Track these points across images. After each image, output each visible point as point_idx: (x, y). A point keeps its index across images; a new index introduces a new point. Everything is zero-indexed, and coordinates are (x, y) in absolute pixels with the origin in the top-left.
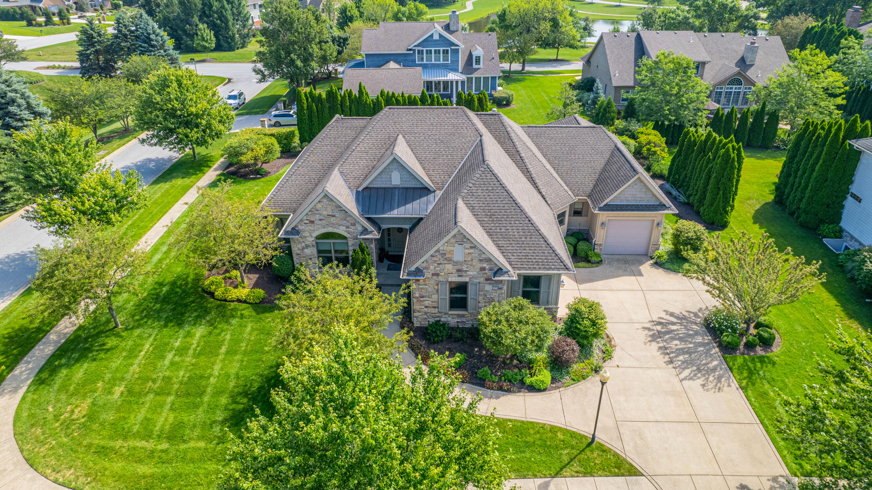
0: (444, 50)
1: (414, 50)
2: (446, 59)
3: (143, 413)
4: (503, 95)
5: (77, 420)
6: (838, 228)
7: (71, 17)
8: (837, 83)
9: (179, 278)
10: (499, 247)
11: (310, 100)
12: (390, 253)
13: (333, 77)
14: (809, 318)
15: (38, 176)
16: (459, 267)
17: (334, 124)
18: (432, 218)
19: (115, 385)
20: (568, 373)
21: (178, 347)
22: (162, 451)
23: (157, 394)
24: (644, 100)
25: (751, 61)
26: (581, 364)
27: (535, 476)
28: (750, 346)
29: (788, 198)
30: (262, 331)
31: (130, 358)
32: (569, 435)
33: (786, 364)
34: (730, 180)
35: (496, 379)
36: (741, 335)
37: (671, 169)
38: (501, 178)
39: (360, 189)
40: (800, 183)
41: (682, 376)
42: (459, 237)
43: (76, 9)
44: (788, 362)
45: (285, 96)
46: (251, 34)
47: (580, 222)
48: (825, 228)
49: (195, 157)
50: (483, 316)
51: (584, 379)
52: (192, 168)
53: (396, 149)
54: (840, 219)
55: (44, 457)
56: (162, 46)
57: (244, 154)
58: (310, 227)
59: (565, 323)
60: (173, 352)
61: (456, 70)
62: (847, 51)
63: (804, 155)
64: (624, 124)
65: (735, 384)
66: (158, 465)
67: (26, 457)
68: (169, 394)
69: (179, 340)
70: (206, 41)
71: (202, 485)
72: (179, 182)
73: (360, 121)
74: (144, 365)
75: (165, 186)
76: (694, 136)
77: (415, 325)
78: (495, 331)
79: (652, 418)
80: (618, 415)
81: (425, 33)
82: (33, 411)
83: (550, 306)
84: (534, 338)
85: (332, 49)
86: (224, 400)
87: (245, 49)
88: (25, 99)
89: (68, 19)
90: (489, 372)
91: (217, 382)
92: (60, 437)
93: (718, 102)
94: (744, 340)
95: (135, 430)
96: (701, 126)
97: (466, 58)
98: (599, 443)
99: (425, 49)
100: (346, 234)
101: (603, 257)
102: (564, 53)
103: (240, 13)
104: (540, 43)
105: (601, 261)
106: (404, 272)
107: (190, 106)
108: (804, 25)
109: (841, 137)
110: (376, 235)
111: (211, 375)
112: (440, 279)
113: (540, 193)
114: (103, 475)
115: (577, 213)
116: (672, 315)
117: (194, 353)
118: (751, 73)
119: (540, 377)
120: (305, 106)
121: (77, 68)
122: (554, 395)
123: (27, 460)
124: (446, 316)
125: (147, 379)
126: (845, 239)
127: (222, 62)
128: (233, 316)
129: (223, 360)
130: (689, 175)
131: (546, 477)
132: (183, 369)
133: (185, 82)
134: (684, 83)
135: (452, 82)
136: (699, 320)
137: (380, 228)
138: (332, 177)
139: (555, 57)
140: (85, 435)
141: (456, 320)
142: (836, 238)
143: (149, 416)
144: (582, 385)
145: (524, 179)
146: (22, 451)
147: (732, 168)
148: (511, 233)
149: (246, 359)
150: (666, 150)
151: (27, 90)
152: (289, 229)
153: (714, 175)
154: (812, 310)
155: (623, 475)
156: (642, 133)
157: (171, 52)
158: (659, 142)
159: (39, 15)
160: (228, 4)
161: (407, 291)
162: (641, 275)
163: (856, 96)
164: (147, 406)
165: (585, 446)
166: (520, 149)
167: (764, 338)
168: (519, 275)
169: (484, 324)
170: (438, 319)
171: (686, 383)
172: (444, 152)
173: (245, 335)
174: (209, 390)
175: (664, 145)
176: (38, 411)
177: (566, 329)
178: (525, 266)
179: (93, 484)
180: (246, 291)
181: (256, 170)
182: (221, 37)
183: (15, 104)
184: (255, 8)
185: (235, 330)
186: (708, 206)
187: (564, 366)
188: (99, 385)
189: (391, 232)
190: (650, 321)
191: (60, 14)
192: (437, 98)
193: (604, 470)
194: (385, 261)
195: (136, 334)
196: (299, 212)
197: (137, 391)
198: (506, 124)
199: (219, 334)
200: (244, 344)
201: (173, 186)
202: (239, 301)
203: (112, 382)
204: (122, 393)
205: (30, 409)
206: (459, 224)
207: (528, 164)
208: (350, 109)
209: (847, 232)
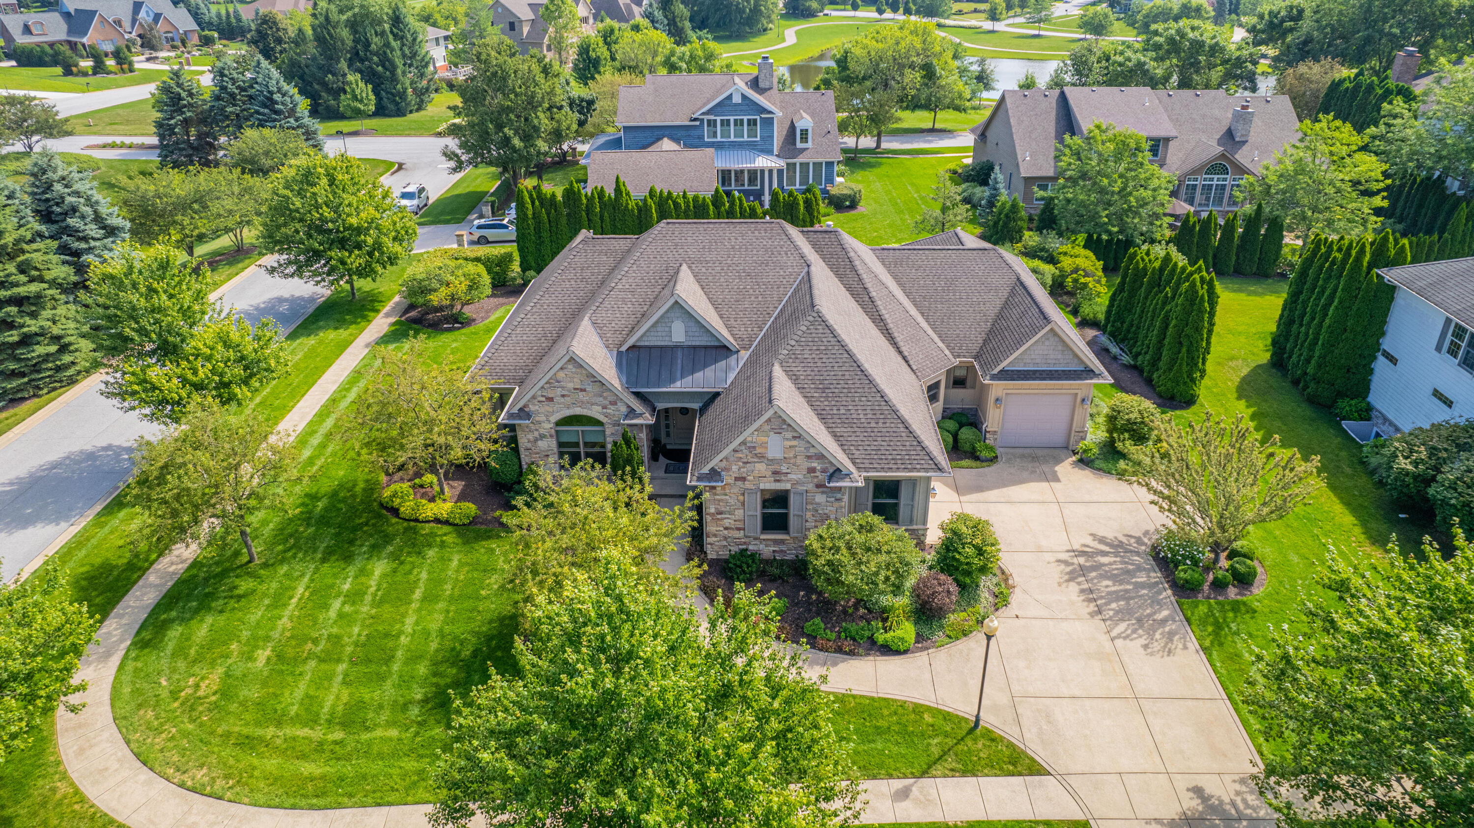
0: (749, 120)
1: (702, 121)
2: (752, 134)
3: (301, 689)
4: (846, 192)
5: (206, 697)
6: (1363, 405)
7: (135, 59)
8: (1373, 174)
9: (341, 486)
10: (836, 436)
11: (537, 203)
12: (668, 447)
13: (569, 161)
14: (1310, 543)
15: (127, 330)
16: (776, 467)
17: (581, 246)
18: (735, 392)
19: (256, 647)
20: (941, 627)
21: (348, 591)
22: (336, 743)
23: (322, 660)
24: (1068, 201)
25: (1242, 135)
26: (962, 614)
27: (891, 776)
28: (1219, 586)
29: (1290, 357)
30: (475, 566)
31: (276, 607)
32: (941, 717)
33: (1271, 612)
34: (1198, 330)
35: (833, 636)
36: (1207, 569)
37: (1109, 312)
38: (839, 332)
39: (624, 348)
40: (1307, 334)
41: (1114, 633)
42: (776, 423)
43: (142, 46)
44: (1274, 609)
45: (492, 195)
46: (433, 87)
47: (962, 397)
48: (1344, 405)
49: (353, 294)
50: (812, 541)
51: (965, 635)
52: (349, 312)
53: (678, 287)
54: (1367, 390)
55: (162, 751)
56: (292, 112)
57: (435, 290)
58: (548, 408)
59: (938, 553)
60: (341, 599)
61: (769, 152)
62: (1392, 122)
63: (1313, 292)
64: (1037, 239)
65: (1193, 644)
66: (331, 763)
67: (135, 750)
68: (339, 661)
69: (350, 580)
70: (361, 101)
71: (397, 790)
72: (330, 335)
73: (622, 242)
74: (299, 617)
75: (308, 342)
76: (1143, 260)
77: (709, 557)
78: (830, 563)
79: (1065, 692)
80: (1016, 688)
81: (719, 92)
82: (138, 686)
83: (915, 527)
84: (889, 573)
85: (569, 118)
86: (422, 669)
87: (422, 113)
88: (92, 206)
89: (131, 64)
90: (822, 625)
91: (411, 642)
92: (182, 722)
93: (1191, 202)
94: (1211, 577)
95: (292, 713)
96: (1160, 242)
97: (785, 133)
98: (986, 729)
99: (718, 119)
100: (601, 418)
101: (999, 451)
102: (945, 118)
103: (414, 55)
104: (905, 104)
105: (996, 457)
106: (692, 475)
107: (348, 215)
108: (1329, 76)
109: (1365, 264)
110: (648, 419)
111: (400, 633)
112: (748, 485)
113: (900, 353)
114: (251, 776)
115: (959, 383)
116: (1102, 540)
117: (374, 600)
118: (1242, 157)
119: (899, 633)
120: (530, 213)
121: (152, 147)
122: (920, 659)
123: (137, 756)
124: (757, 542)
125: (305, 639)
126: (1375, 421)
127: (386, 135)
128: (430, 546)
129: (419, 610)
130: (1135, 322)
131: (905, 777)
132: (359, 623)
133: (340, 177)
134: (1133, 174)
135: (762, 171)
136: (1143, 548)
137: (654, 409)
138: (581, 330)
139: (930, 126)
140: (220, 719)
141: (772, 549)
142: (1362, 419)
143: (311, 693)
144: (962, 645)
145: (875, 332)
146: (128, 743)
147: (1201, 311)
148: (854, 416)
149: (452, 608)
150: (1104, 280)
151: (94, 192)
152: (515, 410)
153: (1174, 322)
154: (1316, 531)
155: (1020, 774)
156: (1065, 254)
157: (307, 120)
158: (1092, 268)
159: (82, 57)
160: (395, 40)
161: (696, 502)
162: (1057, 480)
163: (1409, 192)
164: (308, 678)
165: (964, 733)
166: (868, 285)
167: (1240, 573)
168: (866, 479)
169: (814, 553)
170: (744, 547)
171: (1119, 642)
172: (751, 291)
173: (450, 573)
174: (399, 654)
175: (1100, 273)
176: (145, 684)
177: (938, 562)
178: (876, 466)
179: (238, 789)
180: (448, 506)
181: (453, 315)
182: (383, 94)
183: (77, 214)
184: (438, 44)
185: (435, 565)
186: (1165, 372)
187: (934, 616)
188: (233, 647)
189: (670, 414)
190: (1068, 551)
191: (117, 55)
192: (740, 199)
193: (992, 766)
194: (661, 458)
195: (282, 572)
196: (529, 383)
197: (292, 655)
198: (847, 246)
199: (410, 572)
200: (448, 586)
201: (321, 342)
202: (437, 521)
203: (252, 643)
204: (269, 659)
205: (133, 683)
206: (775, 402)
207: (881, 307)
208: (602, 218)
209: (1377, 411)
